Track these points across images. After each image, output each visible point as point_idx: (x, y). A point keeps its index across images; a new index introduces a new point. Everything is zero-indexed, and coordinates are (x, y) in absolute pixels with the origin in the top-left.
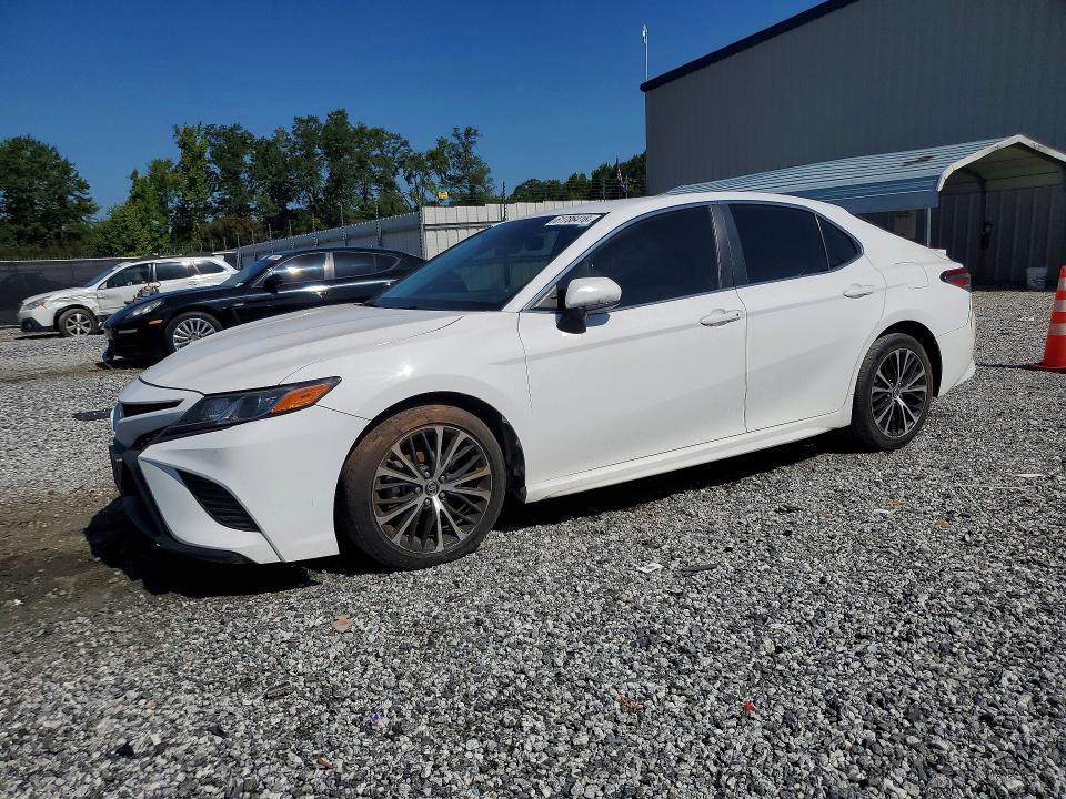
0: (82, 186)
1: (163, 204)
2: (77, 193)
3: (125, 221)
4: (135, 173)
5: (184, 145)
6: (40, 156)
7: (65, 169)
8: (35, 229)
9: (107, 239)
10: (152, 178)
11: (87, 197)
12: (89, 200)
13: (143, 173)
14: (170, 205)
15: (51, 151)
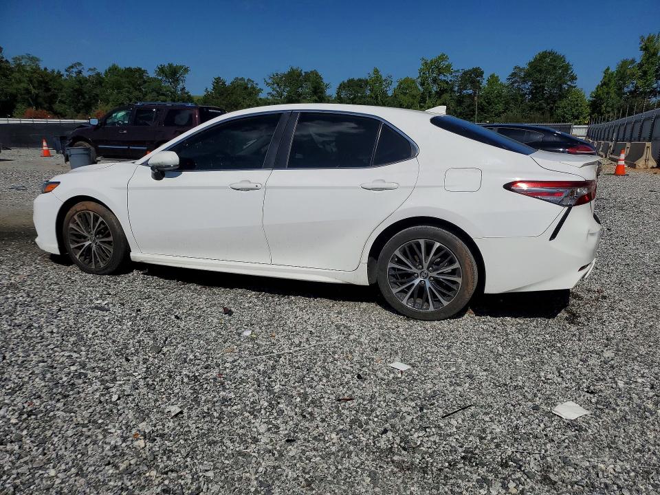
0: (573, 78)
1: (620, 89)
2: (569, 83)
3: (577, 101)
4: (608, 69)
5: (645, 49)
6: (555, 61)
7: (566, 68)
8: (541, 104)
9: (564, 111)
10: (618, 72)
11: (575, 85)
12: (575, 87)
13: (613, 69)
14: (626, 90)
15: (561, 58)
